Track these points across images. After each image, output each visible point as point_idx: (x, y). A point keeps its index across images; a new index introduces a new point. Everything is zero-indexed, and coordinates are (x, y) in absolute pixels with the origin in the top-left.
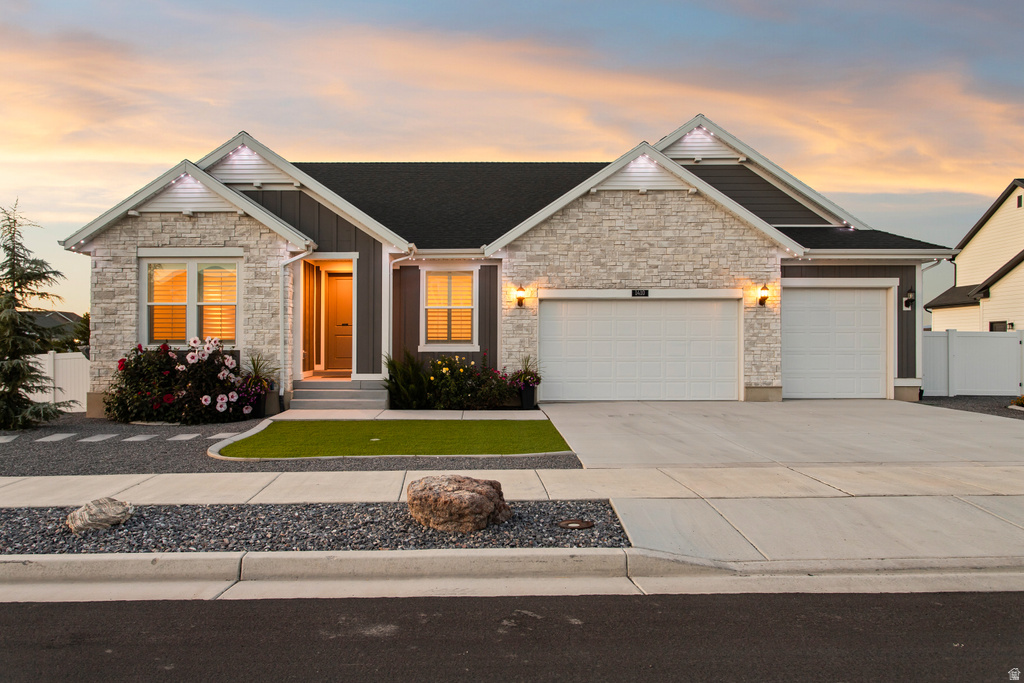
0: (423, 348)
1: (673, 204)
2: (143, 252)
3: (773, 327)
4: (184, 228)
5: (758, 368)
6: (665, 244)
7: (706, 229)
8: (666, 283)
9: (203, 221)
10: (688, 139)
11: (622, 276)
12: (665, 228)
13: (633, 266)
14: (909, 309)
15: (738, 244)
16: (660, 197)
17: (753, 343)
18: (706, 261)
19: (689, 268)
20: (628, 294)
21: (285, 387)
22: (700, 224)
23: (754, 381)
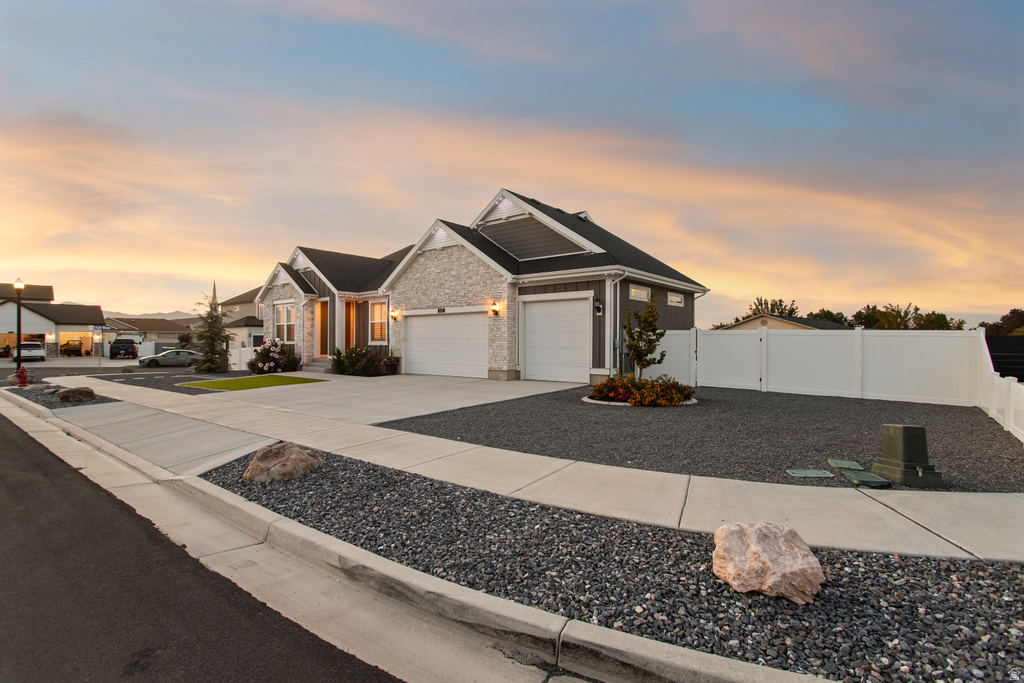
0: (370, 343)
1: (456, 252)
2: (275, 303)
3: (503, 330)
4: (281, 290)
5: (495, 357)
6: (452, 279)
7: (470, 268)
8: (452, 304)
9: (286, 288)
10: (501, 206)
11: (435, 301)
12: (452, 269)
13: (438, 294)
14: (601, 314)
15: (486, 275)
16: (450, 250)
17: (493, 341)
18: (470, 288)
19: (462, 294)
20: (435, 311)
21: (304, 360)
22: (467, 265)
23: (495, 366)
